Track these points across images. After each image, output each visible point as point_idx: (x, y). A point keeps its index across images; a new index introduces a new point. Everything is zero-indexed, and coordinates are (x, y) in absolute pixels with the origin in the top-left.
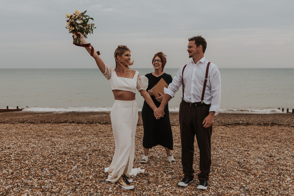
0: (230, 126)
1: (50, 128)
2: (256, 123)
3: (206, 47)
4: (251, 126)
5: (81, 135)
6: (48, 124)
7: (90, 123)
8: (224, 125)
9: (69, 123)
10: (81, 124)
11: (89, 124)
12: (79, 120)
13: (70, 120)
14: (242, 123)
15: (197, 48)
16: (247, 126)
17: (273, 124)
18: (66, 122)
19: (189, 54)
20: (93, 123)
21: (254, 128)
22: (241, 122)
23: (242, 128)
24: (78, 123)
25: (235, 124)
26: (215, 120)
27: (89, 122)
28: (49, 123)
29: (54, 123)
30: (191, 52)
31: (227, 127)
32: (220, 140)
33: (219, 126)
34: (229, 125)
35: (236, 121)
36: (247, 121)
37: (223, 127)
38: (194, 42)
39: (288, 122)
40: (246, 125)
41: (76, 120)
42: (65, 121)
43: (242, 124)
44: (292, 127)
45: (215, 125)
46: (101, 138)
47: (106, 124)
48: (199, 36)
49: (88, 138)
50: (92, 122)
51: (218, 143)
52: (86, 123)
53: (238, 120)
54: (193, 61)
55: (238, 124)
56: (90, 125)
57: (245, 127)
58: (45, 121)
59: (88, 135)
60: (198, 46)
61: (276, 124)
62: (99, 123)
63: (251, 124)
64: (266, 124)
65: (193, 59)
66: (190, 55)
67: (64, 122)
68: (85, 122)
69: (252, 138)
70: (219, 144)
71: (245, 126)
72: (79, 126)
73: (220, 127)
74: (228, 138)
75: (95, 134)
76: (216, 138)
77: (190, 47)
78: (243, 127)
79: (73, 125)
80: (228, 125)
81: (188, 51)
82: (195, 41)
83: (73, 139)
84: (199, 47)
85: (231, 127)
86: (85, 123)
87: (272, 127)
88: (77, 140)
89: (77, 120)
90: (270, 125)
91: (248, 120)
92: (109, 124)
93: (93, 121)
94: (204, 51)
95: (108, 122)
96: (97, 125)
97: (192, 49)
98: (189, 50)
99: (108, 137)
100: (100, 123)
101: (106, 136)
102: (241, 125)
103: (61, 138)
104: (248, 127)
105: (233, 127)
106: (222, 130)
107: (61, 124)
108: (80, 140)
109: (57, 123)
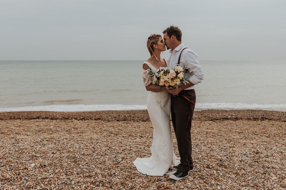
0: (217, 121)
1: (19, 124)
2: (245, 117)
4: (240, 121)
5: (51, 132)
6: (18, 120)
7: (65, 119)
8: (212, 120)
9: (42, 119)
10: (55, 120)
11: (65, 120)
12: (53, 116)
14: (230, 118)
15: (170, 38)
16: (236, 121)
17: (263, 119)
18: (38, 118)
20: (69, 119)
21: (243, 123)
22: (229, 117)
23: (230, 123)
24: (52, 119)
25: (223, 119)
26: (201, 115)
27: (64, 117)
28: (20, 119)
29: (25, 119)
31: (214, 122)
32: (204, 135)
33: (206, 121)
34: (217, 119)
35: (224, 116)
36: (236, 115)
37: (211, 122)
39: (279, 117)
40: (235, 120)
41: (49, 115)
42: (38, 116)
43: (230, 119)
44: (283, 121)
45: (201, 120)
46: (73, 135)
47: (83, 119)
49: (59, 135)
50: (67, 117)
51: (202, 139)
52: (61, 119)
53: (226, 115)
55: (227, 119)
56: (65, 121)
57: (234, 122)
58: (14, 117)
59: (60, 131)
61: (267, 119)
62: (75, 119)
63: (240, 119)
64: (256, 118)
67: (36, 118)
68: (60, 117)
69: (239, 133)
70: (203, 140)
71: (234, 120)
72: (52, 122)
73: (207, 122)
74: (213, 133)
75: (67, 131)
76: (201, 133)
78: (231, 122)
79: (46, 121)
80: (215, 120)
83: (41, 137)
84: (172, 37)
85: (219, 122)
86: (60, 119)
87: (262, 121)
88: (45, 138)
89: (52, 116)
90: (260, 120)
91: (237, 115)
92: (86, 120)
93: (69, 117)
95: (86, 117)
96: (72, 121)
99: (81, 134)
100: (76, 119)
101: (79, 133)
102: (229, 120)
103: (28, 135)
104: (237, 121)
105: (220, 122)
106: (208, 125)
107: (32, 120)
108: (50, 137)
109: (28, 119)
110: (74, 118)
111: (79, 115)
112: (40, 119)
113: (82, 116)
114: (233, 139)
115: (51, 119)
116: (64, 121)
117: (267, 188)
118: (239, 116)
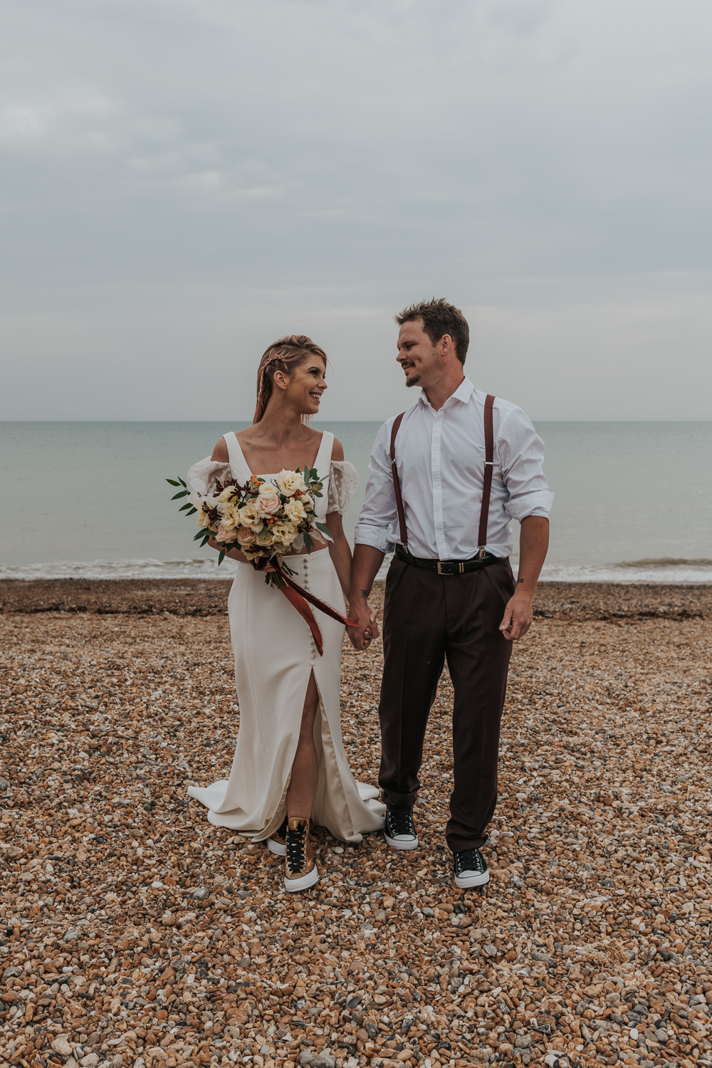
0: (622, 622)
3: (468, 342)
4: (694, 621)
5: (129, 640)
7: (139, 613)
8: (604, 619)
9: (69, 611)
10: (110, 615)
11: (140, 616)
12: (101, 603)
13: (69, 601)
14: (665, 613)
15: (434, 345)
16: (681, 621)
18: (56, 608)
19: (407, 374)
20: (152, 611)
21: (702, 627)
22: (662, 609)
23: (662, 626)
24: (100, 612)
25: (641, 614)
26: (572, 603)
27: (135, 608)
29: (15, 611)
30: (413, 365)
31: (612, 623)
32: (575, 650)
33: (586, 620)
34: (621, 617)
35: (647, 606)
36: (683, 605)
37: (599, 624)
38: (419, 324)
40: (678, 617)
41: (89, 601)
42: (54, 604)
43: (665, 615)
45: (571, 618)
46: (196, 647)
47: (198, 613)
48: (438, 298)
50: (147, 608)
51: (566, 658)
52: (129, 612)
53: (652, 602)
54: (425, 399)
55: (653, 615)
56: (143, 618)
57: (675, 625)
59: (153, 638)
60: (436, 337)
62: (171, 612)
63: (695, 615)
65: (425, 391)
66: (410, 376)
67: (50, 610)
68: (124, 608)
69: (678, 646)
70: (571, 661)
71: (675, 620)
72: (105, 620)
73: (589, 623)
74: (602, 645)
75: (173, 637)
76: (565, 645)
77: (406, 345)
78: (667, 623)
79: (83, 618)
80: (615, 619)
81: (399, 360)
82: (422, 321)
84: (442, 341)
85: (627, 624)
86: (123, 613)
89: (96, 602)
91: (687, 603)
92: (206, 616)
93: (151, 607)
94: (461, 358)
95: (203, 607)
96: (165, 619)
97: (415, 351)
98: (404, 357)
99: (218, 644)
100: (174, 612)
101: (210, 642)
102: (660, 619)
104: (685, 623)
105: (632, 624)
106: (592, 631)
109: (27, 613)
110: (167, 610)
111: (180, 602)
112: (63, 612)
113: (192, 603)
114: (658, 658)
115: (95, 612)
116: (140, 618)
117: (705, 734)
118: (696, 607)
